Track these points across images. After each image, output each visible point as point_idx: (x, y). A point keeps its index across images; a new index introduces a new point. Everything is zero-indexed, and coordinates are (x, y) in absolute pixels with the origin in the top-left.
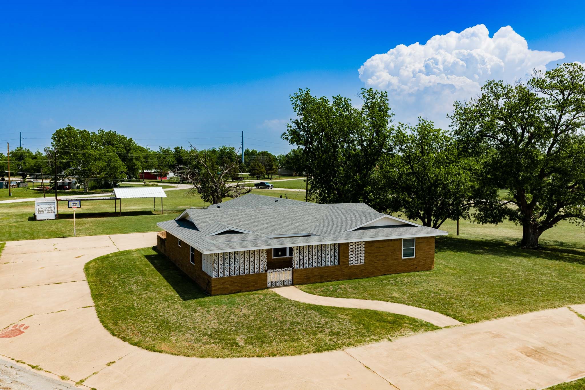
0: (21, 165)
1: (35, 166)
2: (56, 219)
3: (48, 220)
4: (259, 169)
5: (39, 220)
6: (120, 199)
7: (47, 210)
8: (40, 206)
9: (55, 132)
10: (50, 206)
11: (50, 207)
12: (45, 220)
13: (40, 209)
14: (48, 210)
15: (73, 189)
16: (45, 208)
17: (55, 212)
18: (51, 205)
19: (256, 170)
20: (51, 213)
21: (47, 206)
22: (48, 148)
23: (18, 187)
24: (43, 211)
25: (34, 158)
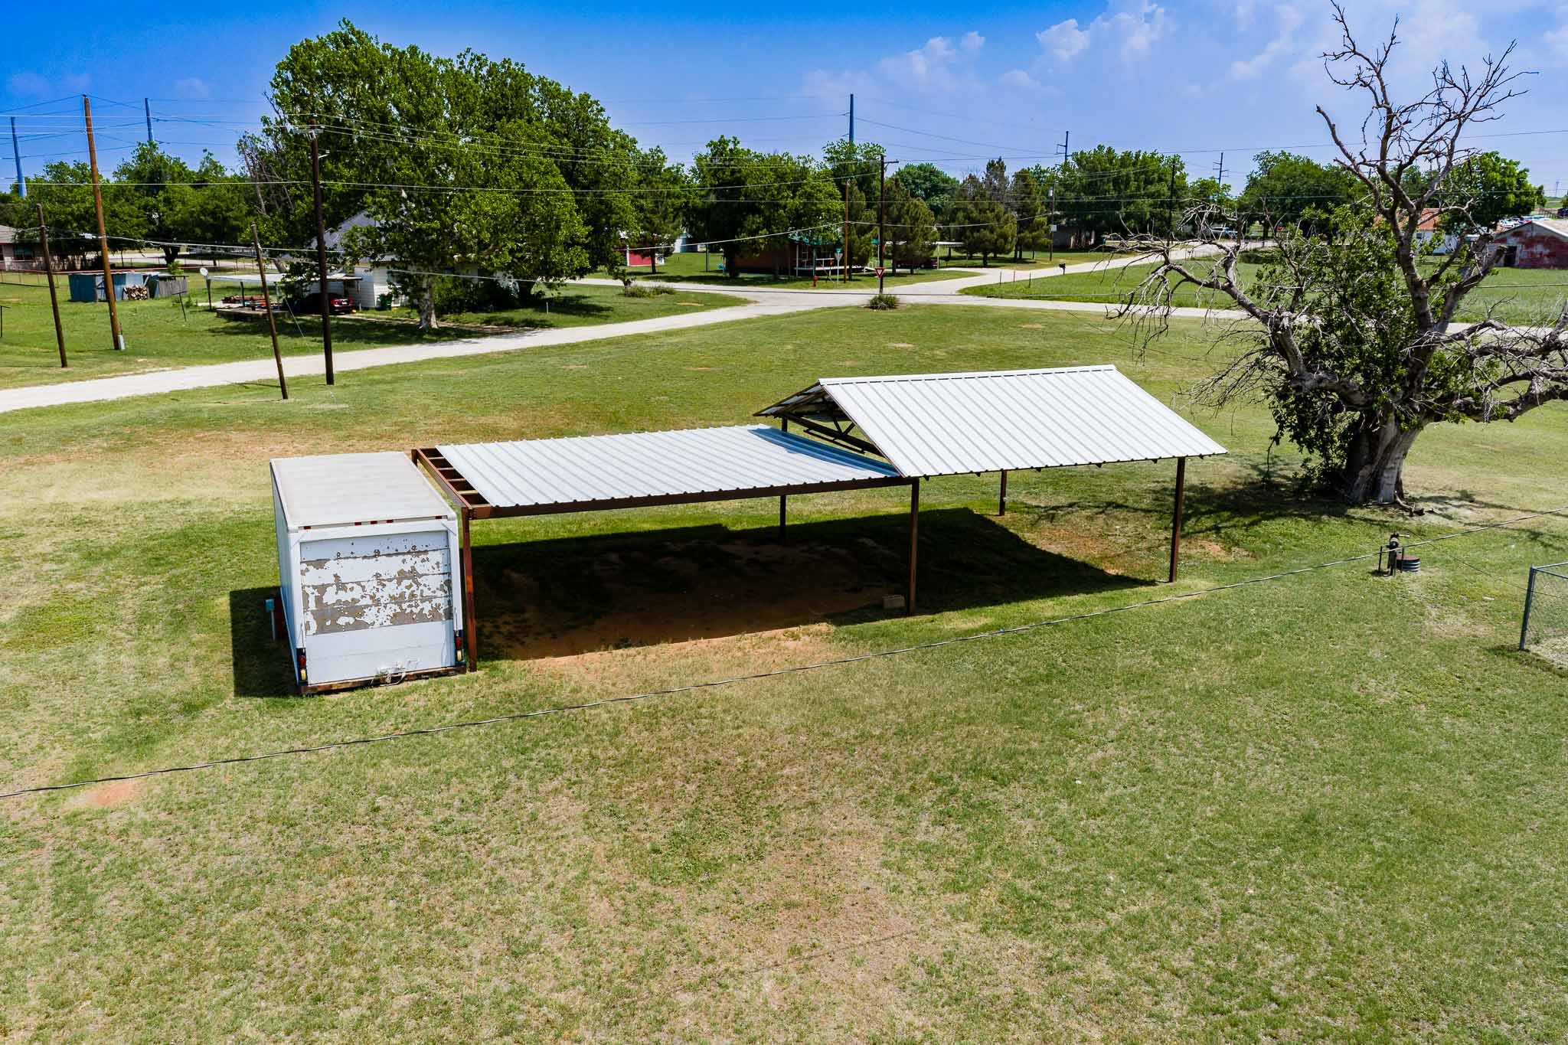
0: (155, 208)
1: (204, 211)
2: (459, 668)
3: (396, 679)
4: (994, 223)
5: (329, 691)
6: (914, 482)
7: (384, 595)
8: (332, 567)
9: (284, 56)
10: (410, 562)
11: (413, 575)
12: (377, 682)
13: (330, 597)
14: (397, 600)
15: (366, 309)
16: (371, 586)
17: (449, 614)
18: (415, 552)
19: (985, 228)
20: (421, 618)
21: (390, 566)
22: (253, 139)
23: (152, 295)
24: (354, 609)
25: (200, 182)
